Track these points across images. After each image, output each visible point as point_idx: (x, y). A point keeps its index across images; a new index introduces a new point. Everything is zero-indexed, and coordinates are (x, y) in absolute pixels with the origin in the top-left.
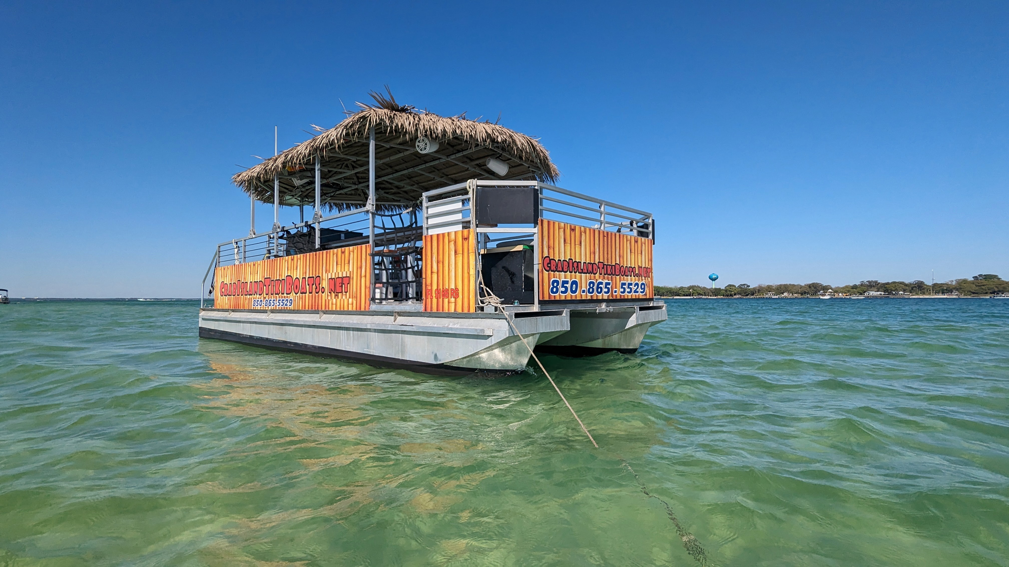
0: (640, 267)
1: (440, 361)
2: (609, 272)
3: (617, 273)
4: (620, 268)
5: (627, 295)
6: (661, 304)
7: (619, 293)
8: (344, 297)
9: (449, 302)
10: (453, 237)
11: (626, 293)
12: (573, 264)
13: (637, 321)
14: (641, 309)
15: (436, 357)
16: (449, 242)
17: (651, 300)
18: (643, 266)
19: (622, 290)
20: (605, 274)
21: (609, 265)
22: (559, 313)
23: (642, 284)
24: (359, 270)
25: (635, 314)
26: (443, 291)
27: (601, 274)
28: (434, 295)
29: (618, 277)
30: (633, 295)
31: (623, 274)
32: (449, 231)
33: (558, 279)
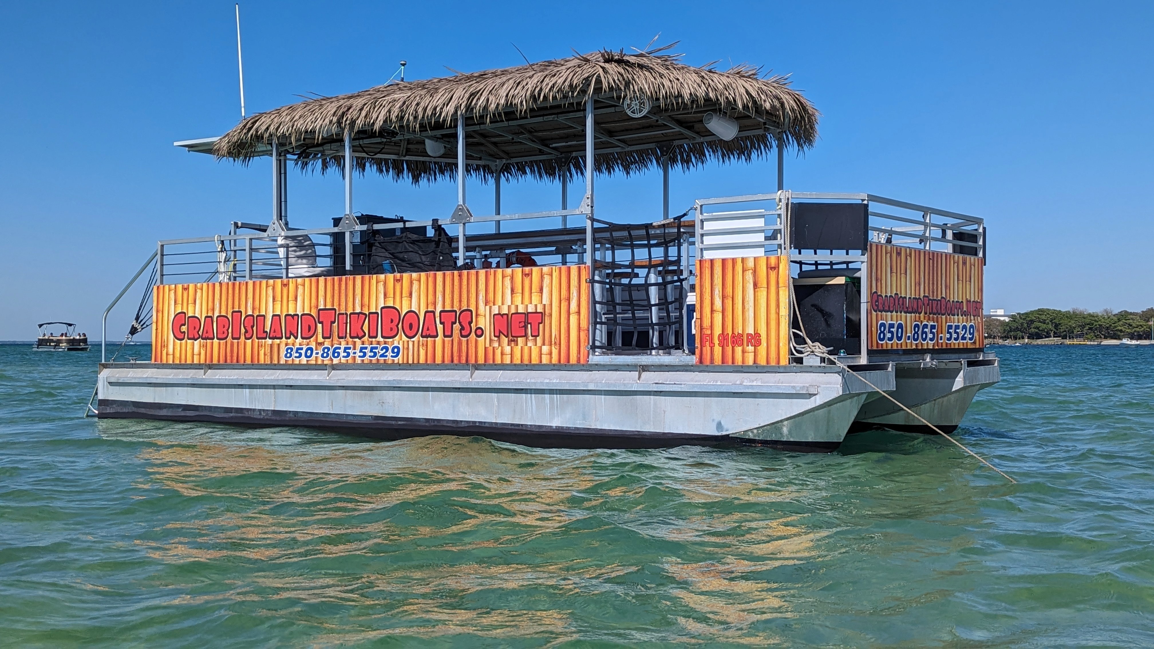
0: (968, 301)
1: (727, 430)
2: (935, 311)
3: (943, 312)
4: (946, 304)
5: (954, 344)
6: (991, 357)
7: (944, 340)
8: (530, 344)
9: (744, 352)
10: (751, 264)
11: (953, 340)
12: (899, 300)
13: (965, 383)
14: (970, 364)
15: (719, 425)
16: (744, 271)
17: (980, 350)
18: (972, 300)
19: (948, 336)
20: (930, 314)
21: (935, 300)
22: (884, 368)
23: (971, 326)
24: (564, 304)
25: (962, 372)
26: (734, 337)
27: (926, 313)
28: (716, 342)
29: (944, 317)
30: (960, 344)
31: (949, 312)
32: (745, 256)
33: (884, 322)
